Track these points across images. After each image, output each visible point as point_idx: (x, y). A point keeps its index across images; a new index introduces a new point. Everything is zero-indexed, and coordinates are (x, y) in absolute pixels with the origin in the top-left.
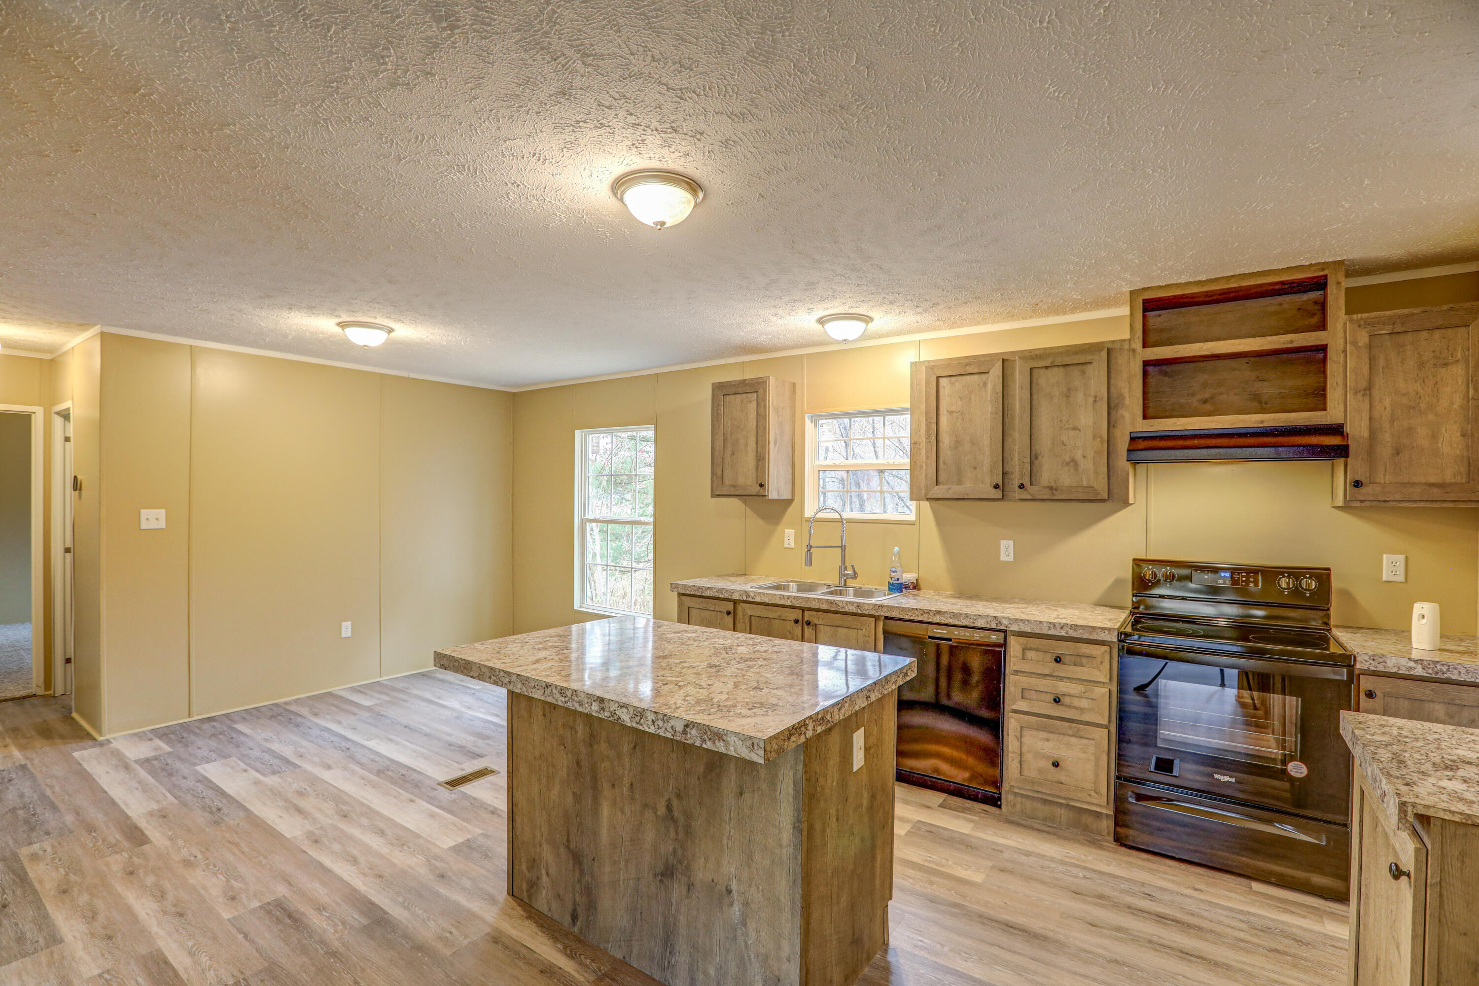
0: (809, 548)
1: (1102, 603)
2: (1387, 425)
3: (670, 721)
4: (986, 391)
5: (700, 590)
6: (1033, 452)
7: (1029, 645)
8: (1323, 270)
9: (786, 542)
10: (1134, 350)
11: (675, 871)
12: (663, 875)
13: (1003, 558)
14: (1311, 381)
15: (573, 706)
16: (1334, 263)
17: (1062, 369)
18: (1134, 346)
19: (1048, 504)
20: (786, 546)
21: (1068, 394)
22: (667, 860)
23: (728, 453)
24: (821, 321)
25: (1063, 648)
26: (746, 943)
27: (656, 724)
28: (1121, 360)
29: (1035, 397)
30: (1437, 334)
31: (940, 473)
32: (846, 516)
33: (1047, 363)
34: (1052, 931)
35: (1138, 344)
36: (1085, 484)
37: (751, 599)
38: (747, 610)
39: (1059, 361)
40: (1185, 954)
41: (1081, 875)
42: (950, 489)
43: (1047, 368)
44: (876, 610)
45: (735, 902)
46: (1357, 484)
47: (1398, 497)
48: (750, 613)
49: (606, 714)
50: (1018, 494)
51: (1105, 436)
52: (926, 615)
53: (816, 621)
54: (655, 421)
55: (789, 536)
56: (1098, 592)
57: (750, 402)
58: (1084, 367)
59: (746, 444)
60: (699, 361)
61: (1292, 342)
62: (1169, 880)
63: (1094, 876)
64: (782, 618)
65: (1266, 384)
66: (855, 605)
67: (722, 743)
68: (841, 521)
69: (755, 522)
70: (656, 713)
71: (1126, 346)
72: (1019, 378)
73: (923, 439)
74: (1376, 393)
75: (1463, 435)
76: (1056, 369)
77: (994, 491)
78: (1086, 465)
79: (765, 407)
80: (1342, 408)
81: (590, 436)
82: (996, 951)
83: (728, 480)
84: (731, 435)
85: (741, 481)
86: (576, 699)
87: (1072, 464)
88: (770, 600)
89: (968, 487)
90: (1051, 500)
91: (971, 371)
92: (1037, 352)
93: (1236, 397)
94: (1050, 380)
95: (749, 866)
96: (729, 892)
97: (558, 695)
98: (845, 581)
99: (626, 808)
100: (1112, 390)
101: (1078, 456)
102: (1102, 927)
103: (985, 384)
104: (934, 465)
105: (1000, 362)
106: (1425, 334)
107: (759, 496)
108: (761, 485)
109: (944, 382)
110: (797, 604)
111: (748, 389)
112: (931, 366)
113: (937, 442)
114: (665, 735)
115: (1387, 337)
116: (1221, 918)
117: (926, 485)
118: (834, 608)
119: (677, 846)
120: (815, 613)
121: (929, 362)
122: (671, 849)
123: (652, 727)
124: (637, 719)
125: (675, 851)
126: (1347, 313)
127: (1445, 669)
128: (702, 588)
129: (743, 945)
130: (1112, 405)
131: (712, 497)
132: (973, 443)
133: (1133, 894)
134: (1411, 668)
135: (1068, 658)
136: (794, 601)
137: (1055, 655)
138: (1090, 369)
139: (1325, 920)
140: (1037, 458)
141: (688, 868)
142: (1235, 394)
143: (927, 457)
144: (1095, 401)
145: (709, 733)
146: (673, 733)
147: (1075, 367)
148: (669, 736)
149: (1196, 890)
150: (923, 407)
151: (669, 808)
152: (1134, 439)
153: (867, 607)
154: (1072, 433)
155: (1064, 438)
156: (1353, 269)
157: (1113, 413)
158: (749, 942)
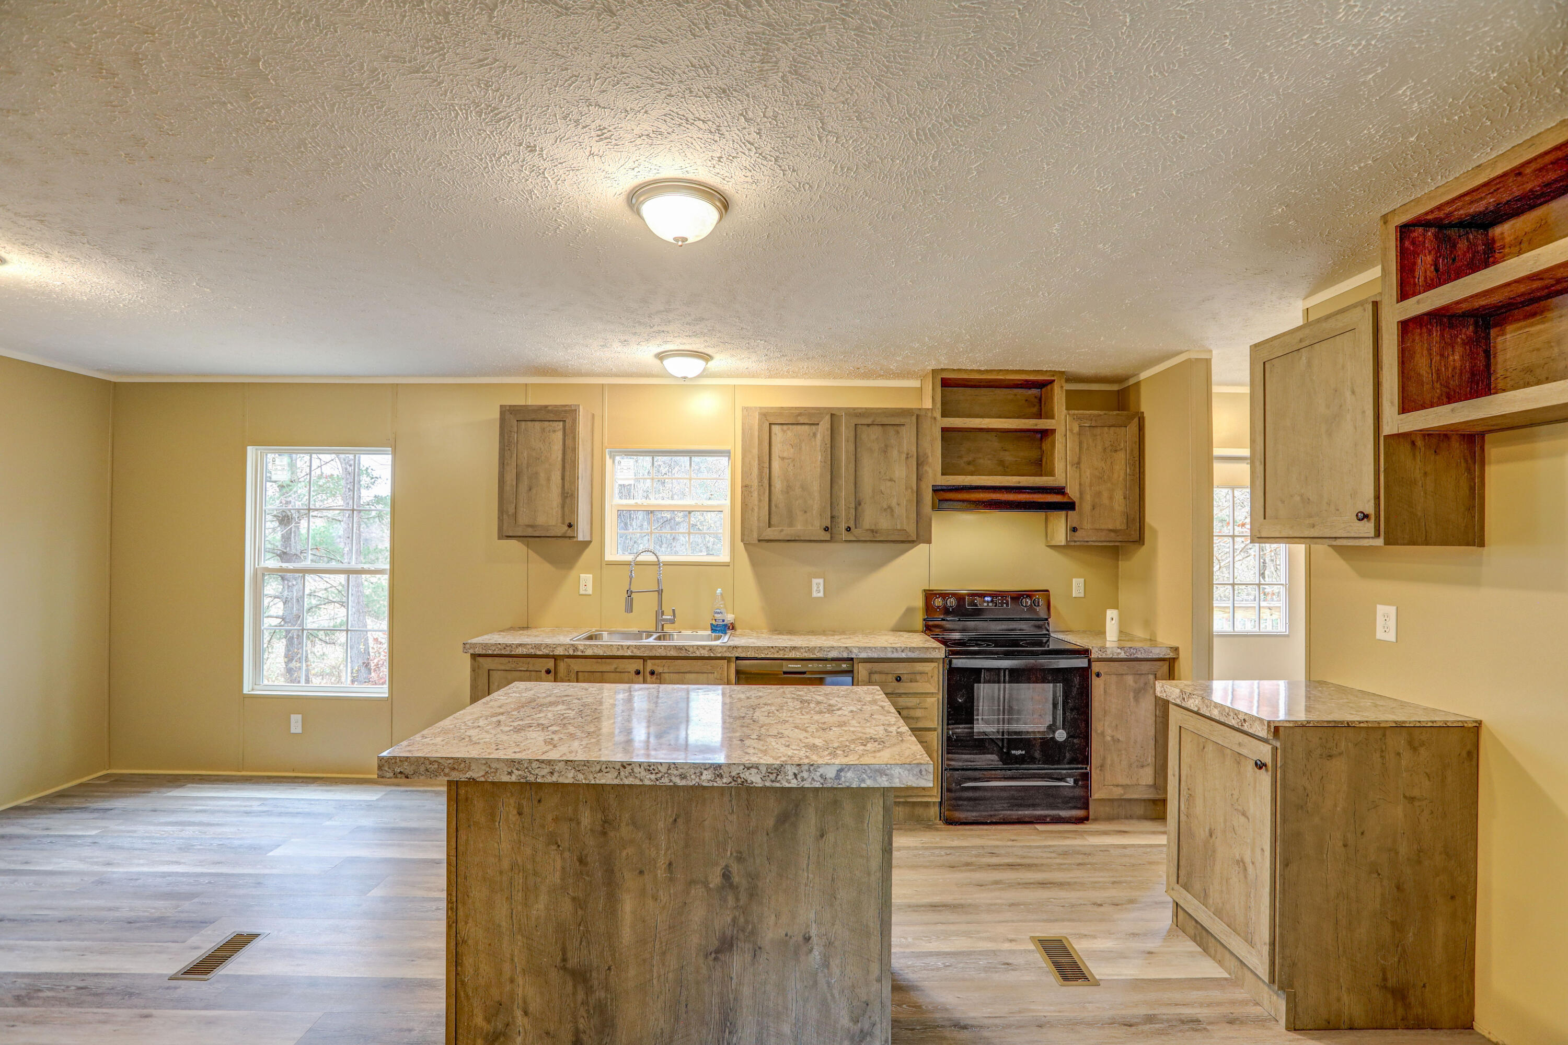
0: (630, 593)
1: (901, 628)
2: (1088, 488)
3: (818, 770)
4: (815, 441)
5: (508, 649)
6: (857, 499)
7: (874, 669)
8: (1053, 376)
9: (582, 588)
10: (935, 418)
11: (735, 942)
12: (717, 951)
13: (815, 594)
14: (1034, 454)
15: (671, 781)
16: (1059, 372)
17: (880, 428)
18: (935, 415)
19: (869, 544)
20: (582, 592)
21: (885, 450)
22: (724, 933)
23: (523, 487)
24: (661, 356)
25: (902, 669)
26: (828, 983)
27: (799, 777)
28: (926, 424)
29: (858, 450)
30: (1112, 429)
31: (772, 516)
32: (663, 558)
33: (869, 421)
34: (961, 899)
35: (938, 414)
36: (899, 527)
37: (579, 653)
38: (572, 666)
39: (879, 420)
40: (1043, 884)
41: (943, 853)
42: (782, 531)
43: (868, 425)
44: (730, 652)
45: (815, 947)
46: (1074, 530)
47: (1094, 539)
48: (576, 668)
49: (725, 780)
50: (844, 535)
51: (915, 488)
52: (781, 652)
53: (660, 670)
54: (393, 444)
55: (586, 581)
56: (894, 617)
57: (554, 431)
58: (898, 428)
59: (548, 480)
60: (469, 376)
61: (1036, 425)
62: (994, 839)
63: (952, 851)
64: (618, 670)
65: (1007, 453)
66: (708, 648)
67: (884, 778)
68: (658, 563)
69: (541, 568)
70: (799, 765)
71: (930, 414)
72: (845, 432)
73: (755, 483)
74: (1082, 466)
75: (1125, 498)
76: (876, 427)
77: (823, 532)
78: (900, 511)
79: (574, 438)
80: (1064, 475)
81: (269, 455)
82: (940, 927)
83: (523, 519)
84: (528, 468)
85: (541, 520)
86: (675, 772)
87: (888, 510)
88: (605, 652)
89: (799, 528)
90: (871, 541)
91: (802, 421)
92: (860, 411)
93: (989, 462)
94: (871, 436)
95: (832, 905)
96: (807, 939)
97: (643, 773)
98: (663, 626)
99: (661, 893)
100: (919, 450)
101: (894, 502)
102: (986, 885)
103: (815, 435)
104: (767, 508)
105: (828, 417)
106: (1106, 428)
107: (566, 537)
108: (570, 526)
109: (775, 429)
110: (638, 653)
111: (551, 416)
112: (765, 414)
113: (770, 486)
114: (812, 786)
115: (1087, 428)
116: (1041, 854)
117: (759, 528)
118: (683, 654)
119: (737, 914)
120: (659, 661)
121: (760, 408)
122: (729, 919)
123: (795, 781)
124: (773, 777)
125: (734, 920)
126: (1067, 409)
127: (1134, 652)
128: (511, 645)
129: (825, 987)
130: (919, 462)
131: (499, 538)
132: (803, 488)
133: (983, 856)
134: (1119, 654)
135: (905, 676)
136: (635, 650)
137: (895, 676)
138: (903, 430)
139: (1087, 837)
140: (860, 504)
141: (753, 933)
142: (989, 459)
143: (760, 501)
144: (907, 458)
145: (869, 771)
146: (822, 781)
147: (891, 427)
148: (818, 785)
149: (1013, 840)
150: (755, 451)
151: (726, 875)
152: (936, 490)
153: (720, 650)
154: (889, 484)
155: (883, 488)
156: (1071, 378)
157: (920, 468)
158: (833, 981)
